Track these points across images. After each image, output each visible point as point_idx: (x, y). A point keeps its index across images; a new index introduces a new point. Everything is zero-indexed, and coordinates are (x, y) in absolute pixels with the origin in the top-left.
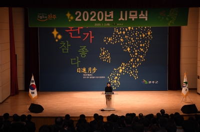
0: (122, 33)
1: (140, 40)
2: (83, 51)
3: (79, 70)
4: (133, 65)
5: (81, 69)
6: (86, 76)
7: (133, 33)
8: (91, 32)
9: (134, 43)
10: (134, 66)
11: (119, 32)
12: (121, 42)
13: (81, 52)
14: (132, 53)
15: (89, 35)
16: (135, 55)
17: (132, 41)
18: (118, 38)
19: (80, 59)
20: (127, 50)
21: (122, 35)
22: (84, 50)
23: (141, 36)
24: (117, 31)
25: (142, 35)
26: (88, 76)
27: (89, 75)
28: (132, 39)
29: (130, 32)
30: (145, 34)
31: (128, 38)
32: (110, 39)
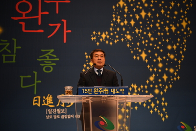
0: (129, 23)
1: (165, 37)
2: (48, 60)
3: (36, 102)
4: (154, 88)
5: (42, 99)
6: (53, 114)
7: (151, 23)
8: (65, 21)
9: (155, 42)
10: (157, 91)
11: (122, 21)
12: (126, 41)
13: (43, 62)
14: (150, 62)
15: (62, 27)
16: (158, 68)
17: (149, 39)
18: (122, 34)
19: (41, 76)
20: (141, 58)
21: (128, 27)
22: (50, 57)
23: (167, 29)
24: (119, 20)
25: (170, 27)
26: (57, 114)
27: (59, 111)
28: (150, 35)
29: (144, 21)
30: (176, 26)
31: (142, 34)
32: (104, 36)
